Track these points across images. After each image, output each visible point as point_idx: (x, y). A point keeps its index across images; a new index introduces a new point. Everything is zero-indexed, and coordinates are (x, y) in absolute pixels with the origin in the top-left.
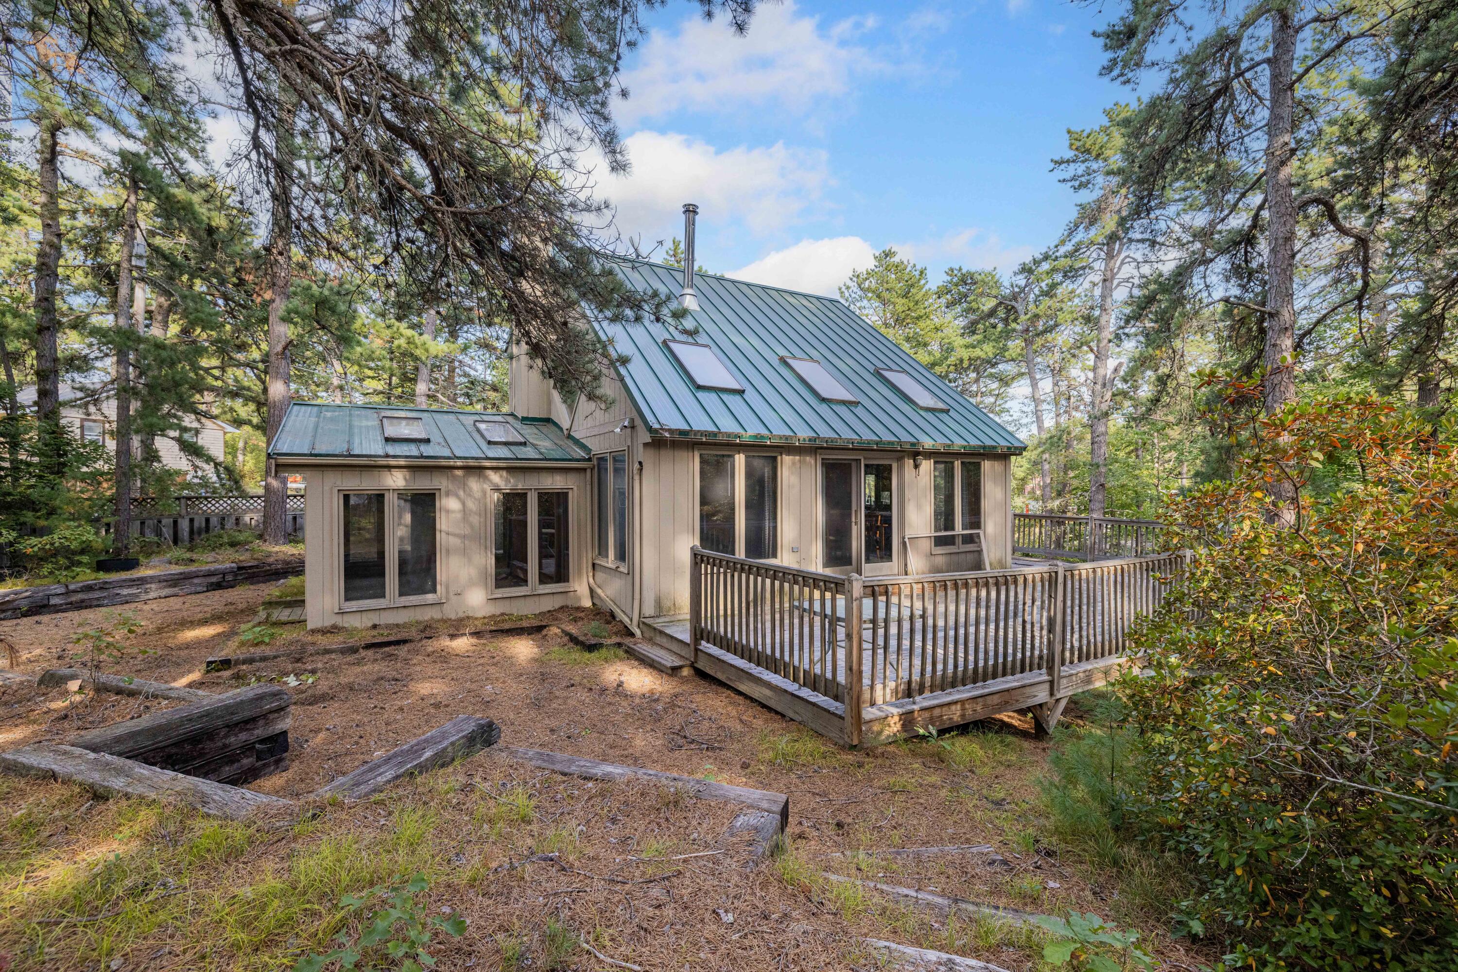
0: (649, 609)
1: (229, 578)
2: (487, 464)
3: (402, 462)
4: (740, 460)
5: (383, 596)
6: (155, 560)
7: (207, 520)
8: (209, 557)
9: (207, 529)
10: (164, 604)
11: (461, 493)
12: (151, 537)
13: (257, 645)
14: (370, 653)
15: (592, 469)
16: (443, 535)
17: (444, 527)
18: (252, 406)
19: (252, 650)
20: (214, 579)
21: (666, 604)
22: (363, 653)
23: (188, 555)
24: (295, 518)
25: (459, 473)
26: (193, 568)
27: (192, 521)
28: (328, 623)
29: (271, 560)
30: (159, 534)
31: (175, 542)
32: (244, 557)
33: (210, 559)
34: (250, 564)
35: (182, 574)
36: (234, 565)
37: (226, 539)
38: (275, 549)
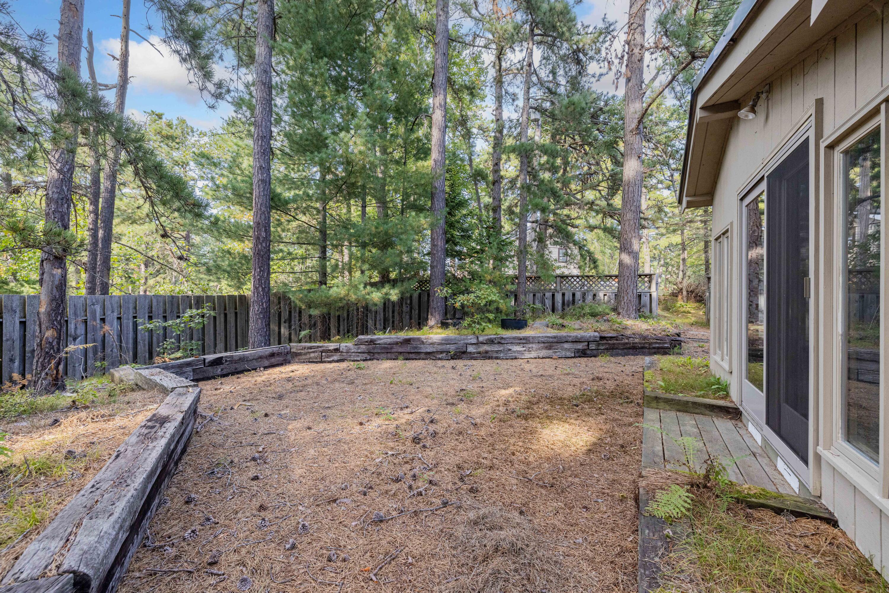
1: (593, 346)
6: (538, 323)
7: (574, 295)
8: (576, 324)
9: (574, 302)
12: (538, 305)
20: (580, 346)
23: (560, 321)
24: (640, 296)
26: (563, 333)
27: (563, 295)
29: (628, 333)
30: (543, 303)
31: (553, 310)
32: (604, 327)
33: (577, 326)
34: (610, 335)
35: (555, 337)
36: (596, 334)
37: (587, 310)
38: (629, 323)
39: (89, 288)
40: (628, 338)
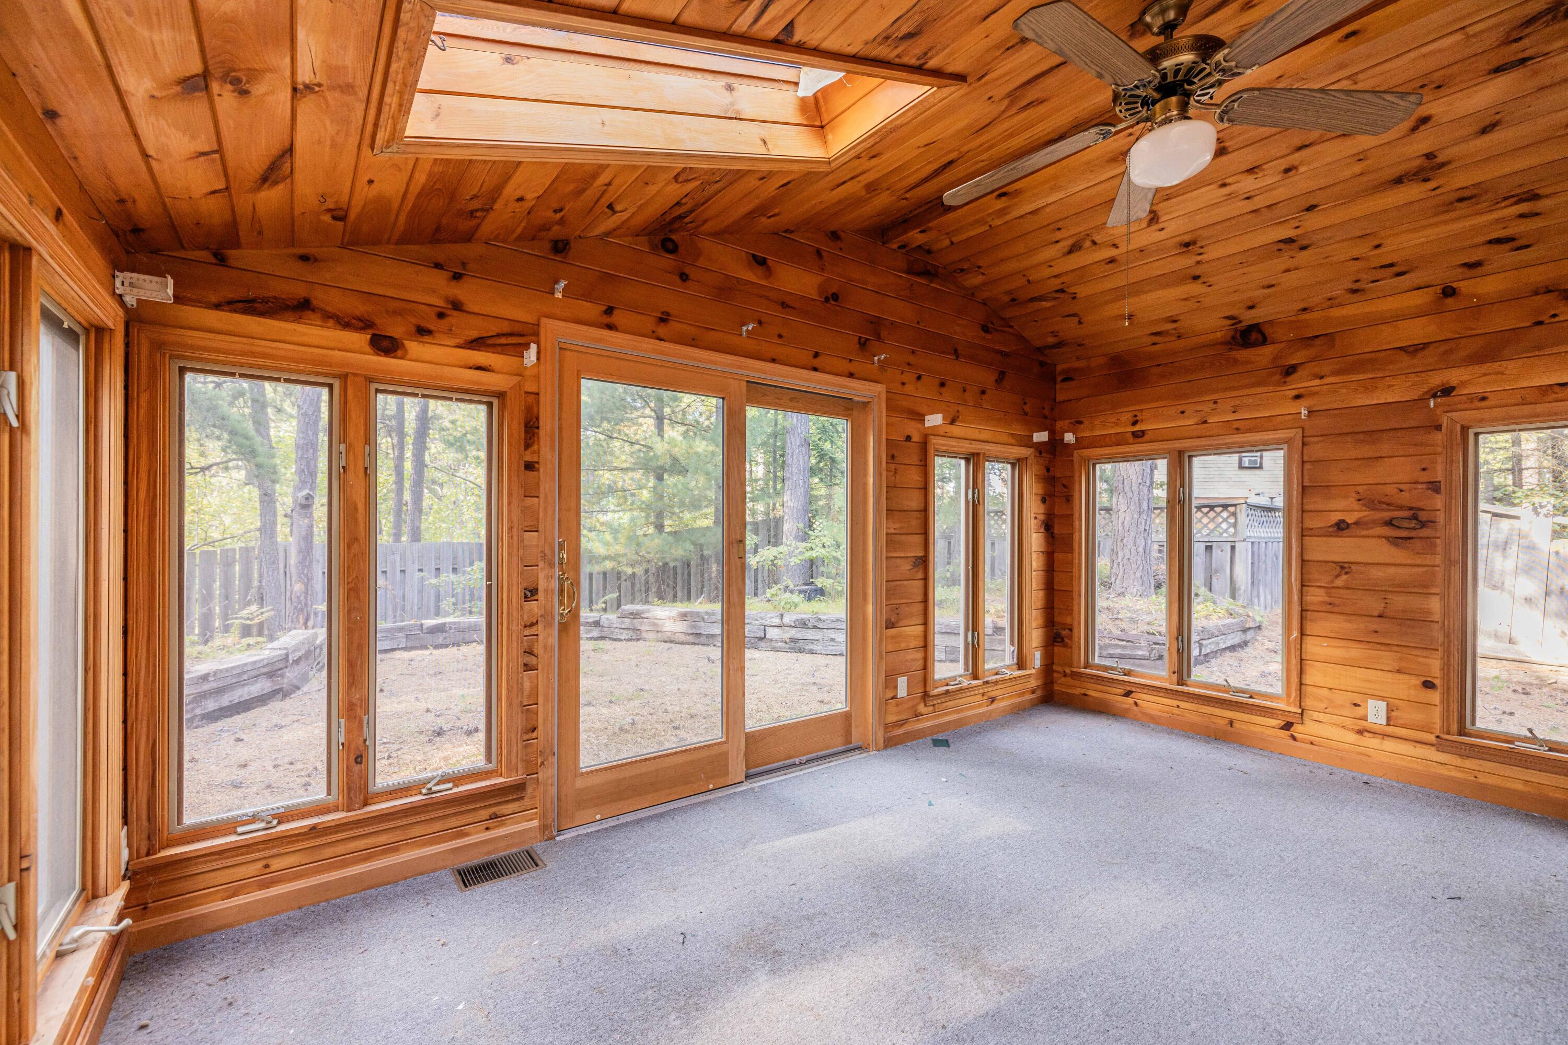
39: (395, 535)
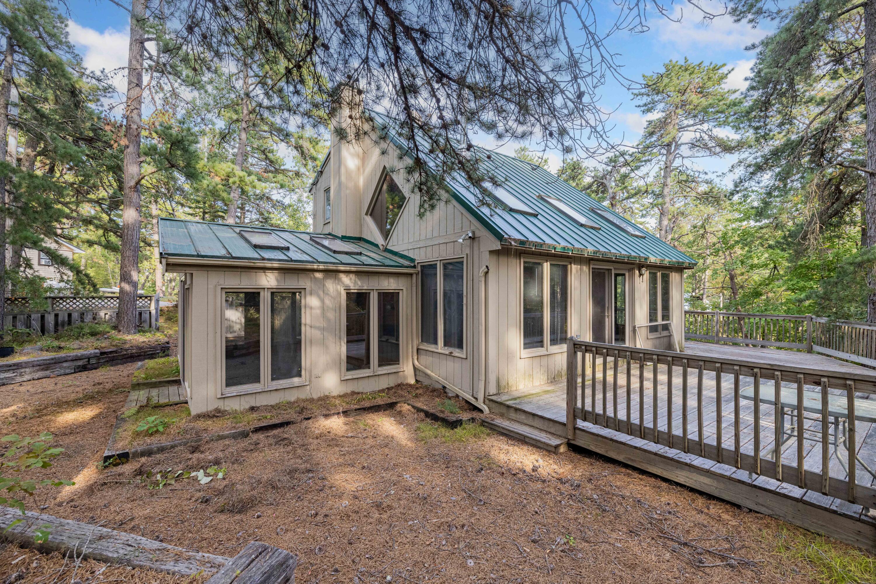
0: (492, 389)
1: (93, 361)
2: (342, 268)
3: (276, 265)
4: (547, 267)
5: (259, 381)
6: (28, 348)
7: (70, 315)
8: (75, 344)
9: (70, 322)
10: (39, 386)
11: (321, 293)
12: (21, 329)
13: (152, 435)
14: (261, 436)
15: (417, 274)
16: (308, 328)
17: (308, 322)
18: (101, 232)
19: (148, 440)
20: (80, 363)
21: (503, 383)
22: (255, 437)
23: (56, 343)
24: (140, 314)
25: (318, 275)
26: (62, 354)
27: (56, 316)
28: (211, 408)
29: (127, 346)
30: (28, 326)
31: (44, 333)
32: (104, 344)
33: (76, 346)
34: (110, 350)
35: (52, 359)
36: (97, 351)
37: (87, 330)
38: (128, 337)
40: (126, 350)
